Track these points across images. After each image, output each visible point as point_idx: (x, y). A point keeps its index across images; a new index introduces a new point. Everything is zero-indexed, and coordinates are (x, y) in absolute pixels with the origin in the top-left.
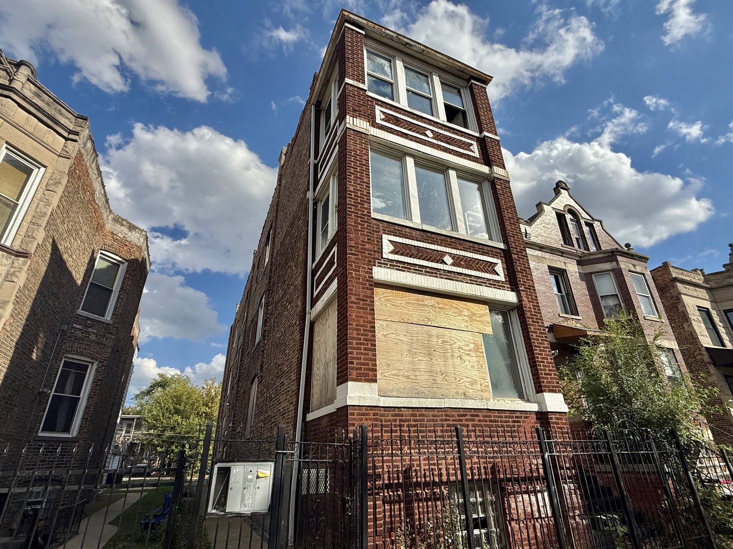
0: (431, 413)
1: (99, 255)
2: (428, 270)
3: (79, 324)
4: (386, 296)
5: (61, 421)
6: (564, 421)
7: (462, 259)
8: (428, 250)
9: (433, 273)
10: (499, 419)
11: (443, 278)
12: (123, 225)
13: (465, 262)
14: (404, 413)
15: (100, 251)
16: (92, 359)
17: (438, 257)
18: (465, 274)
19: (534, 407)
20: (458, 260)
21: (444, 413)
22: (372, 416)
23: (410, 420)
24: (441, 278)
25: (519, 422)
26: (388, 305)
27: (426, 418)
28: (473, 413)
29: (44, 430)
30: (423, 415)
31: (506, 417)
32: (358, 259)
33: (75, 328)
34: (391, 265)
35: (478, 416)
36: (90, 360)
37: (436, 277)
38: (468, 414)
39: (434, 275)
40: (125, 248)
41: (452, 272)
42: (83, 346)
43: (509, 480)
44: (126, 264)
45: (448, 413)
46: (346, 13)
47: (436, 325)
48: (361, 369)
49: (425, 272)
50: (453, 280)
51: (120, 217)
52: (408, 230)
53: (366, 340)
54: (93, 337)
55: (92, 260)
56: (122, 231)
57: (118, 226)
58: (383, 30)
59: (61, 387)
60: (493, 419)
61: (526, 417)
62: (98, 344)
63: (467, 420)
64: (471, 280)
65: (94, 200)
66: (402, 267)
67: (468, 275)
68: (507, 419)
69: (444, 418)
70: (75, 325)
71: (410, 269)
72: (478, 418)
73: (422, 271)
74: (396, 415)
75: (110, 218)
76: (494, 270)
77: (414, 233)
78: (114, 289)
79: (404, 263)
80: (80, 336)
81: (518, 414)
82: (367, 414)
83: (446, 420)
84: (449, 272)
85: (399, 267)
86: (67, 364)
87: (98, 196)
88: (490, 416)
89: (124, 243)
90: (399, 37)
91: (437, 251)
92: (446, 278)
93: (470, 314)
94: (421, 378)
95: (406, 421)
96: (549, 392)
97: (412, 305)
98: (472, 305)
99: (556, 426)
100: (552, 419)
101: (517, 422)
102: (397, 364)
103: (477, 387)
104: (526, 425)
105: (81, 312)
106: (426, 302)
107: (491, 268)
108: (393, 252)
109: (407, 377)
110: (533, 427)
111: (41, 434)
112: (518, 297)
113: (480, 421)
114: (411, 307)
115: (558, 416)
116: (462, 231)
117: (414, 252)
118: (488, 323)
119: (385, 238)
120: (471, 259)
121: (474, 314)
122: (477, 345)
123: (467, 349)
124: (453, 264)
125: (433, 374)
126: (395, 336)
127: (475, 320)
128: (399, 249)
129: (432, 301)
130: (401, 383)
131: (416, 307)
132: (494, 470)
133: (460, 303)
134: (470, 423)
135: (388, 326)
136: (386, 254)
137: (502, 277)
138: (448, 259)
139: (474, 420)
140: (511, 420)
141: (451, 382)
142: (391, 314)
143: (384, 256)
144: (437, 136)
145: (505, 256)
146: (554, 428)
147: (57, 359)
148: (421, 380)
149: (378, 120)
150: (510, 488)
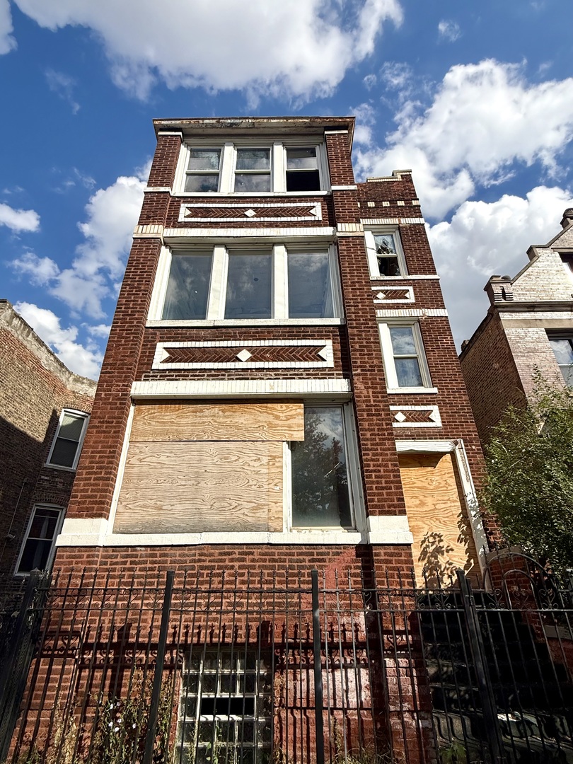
0: (178, 553)
1: (63, 413)
2: (213, 372)
3: (47, 476)
4: (151, 413)
6: (403, 558)
7: (268, 350)
8: (218, 349)
9: (219, 375)
10: (287, 557)
11: (233, 379)
13: (271, 353)
14: (139, 553)
15: (63, 410)
16: (61, 505)
17: (232, 355)
18: (268, 369)
19: (355, 538)
20: (257, 355)
21: (198, 552)
22: (85, 559)
23: (145, 562)
24: (228, 379)
25: (324, 560)
26: (153, 423)
27: (169, 559)
28: (245, 550)
29: (20, 570)
30: (165, 555)
31: (301, 554)
32: (112, 377)
33: (42, 479)
34: (161, 376)
35: (252, 554)
36: (59, 507)
37: (222, 379)
38: (237, 551)
39: (220, 377)
40: (87, 403)
41: (248, 369)
42: (51, 494)
44: (89, 417)
45: (205, 552)
46: (157, 123)
47: (215, 439)
48: (84, 503)
49: (208, 376)
50: (248, 379)
51: (80, 377)
52: (195, 331)
54: (60, 486)
55: (54, 418)
56: (83, 389)
57: (79, 385)
58: (201, 121)
59: (35, 531)
60: (276, 557)
61: (338, 554)
62: (66, 491)
63: (232, 560)
64: (276, 375)
65: (41, 367)
66: (176, 376)
67: (273, 369)
68: (301, 557)
69: (197, 558)
70: (43, 477)
71: (188, 376)
72: (251, 557)
73: (204, 376)
74: (127, 556)
75: (71, 379)
76: (319, 356)
77: (202, 333)
78: (80, 441)
79: (179, 370)
80: (48, 486)
81: (324, 550)
82: (80, 557)
83: (200, 561)
84: (243, 370)
85: (173, 376)
86: (38, 512)
87: (46, 362)
88: (273, 554)
89: (86, 398)
90: (221, 121)
91: (231, 347)
92: (237, 379)
93: (271, 418)
94: (179, 507)
95: (140, 563)
96: (382, 513)
97: (186, 419)
98: (278, 406)
99: (384, 566)
100: (377, 555)
101: (320, 560)
102: (149, 493)
103: (263, 515)
104: (333, 565)
105: (48, 464)
106: (207, 413)
107: (314, 353)
108: (166, 361)
109: (160, 508)
110: (348, 567)
111: (17, 574)
112: (352, 384)
113: (253, 560)
114: (183, 421)
115: (391, 550)
116: (281, 314)
117: (198, 355)
118: (299, 426)
119: (160, 346)
120: (283, 348)
121: (277, 417)
122: (274, 457)
123: (257, 464)
124: (251, 360)
125: (198, 501)
126: (154, 459)
127: (277, 425)
128: (174, 355)
129: (216, 409)
130: (149, 516)
131: (190, 420)
132: (265, 628)
133: (257, 407)
134: (236, 564)
135: (147, 449)
136: (157, 365)
137: (330, 363)
138: (245, 355)
139: (244, 560)
140: (307, 558)
141: (222, 509)
142: (154, 433)
143: (154, 367)
144: (260, 212)
145: (341, 335)
146: (381, 569)
147: (27, 508)
148: (179, 511)
149: (181, 219)
150: (288, 657)
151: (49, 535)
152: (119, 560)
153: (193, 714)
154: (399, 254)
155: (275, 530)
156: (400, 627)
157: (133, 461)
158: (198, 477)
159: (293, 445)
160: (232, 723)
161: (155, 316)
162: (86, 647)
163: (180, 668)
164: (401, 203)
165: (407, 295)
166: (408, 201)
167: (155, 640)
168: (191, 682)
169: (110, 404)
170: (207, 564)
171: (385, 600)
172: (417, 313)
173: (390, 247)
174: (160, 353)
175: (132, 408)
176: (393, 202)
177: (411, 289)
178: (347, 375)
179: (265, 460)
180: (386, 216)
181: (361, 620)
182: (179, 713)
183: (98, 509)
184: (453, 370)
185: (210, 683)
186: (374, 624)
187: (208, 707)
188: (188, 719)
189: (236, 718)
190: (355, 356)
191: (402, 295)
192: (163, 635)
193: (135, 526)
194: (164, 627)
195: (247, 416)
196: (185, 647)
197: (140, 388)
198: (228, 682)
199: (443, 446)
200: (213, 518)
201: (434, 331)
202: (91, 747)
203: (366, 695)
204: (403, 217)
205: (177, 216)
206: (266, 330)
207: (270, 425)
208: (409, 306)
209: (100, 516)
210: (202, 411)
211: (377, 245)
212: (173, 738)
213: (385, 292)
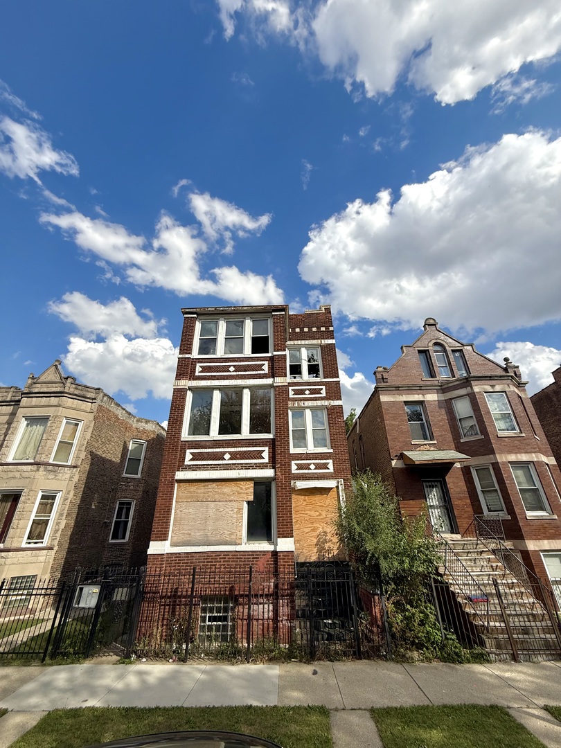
0: (198, 555)
1: (131, 442)
2: (213, 466)
4: (185, 487)
5: (120, 534)
6: (290, 557)
7: (238, 453)
8: (215, 453)
9: (215, 467)
10: (243, 557)
12: (142, 422)
13: (240, 455)
14: (182, 556)
15: (131, 440)
17: (220, 456)
18: (238, 464)
19: (271, 548)
20: (234, 456)
21: (206, 555)
23: (184, 560)
24: (220, 470)
25: (258, 558)
26: (186, 492)
27: (194, 558)
29: (112, 539)
30: (192, 557)
31: (249, 555)
33: (122, 485)
34: (189, 468)
35: (229, 555)
36: (132, 500)
37: (217, 470)
38: (222, 554)
40: (145, 434)
41: (229, 464)
42: (127, 493)
43: (242, 595)
44: (146, 443)
45: (209, 555)
46: (184, 310)
47: (213, 500)
48: (158, 534)
49: (210, 468)
50: (228, 469)
52: (204, 443)
53: (164, 517)
54: (132, 487)
55: (125, 448)
56: (142, 426)
57: (140, 423)
58: (206, 309)
59: (119, 516)
60: (239, 557)
61: (264, 555)
62: (135, 490)
63: (220, 558)
64: (241, 467)
65: (119, 419)
66: (196, 468)
67: (240, 464)
68: (249, 557)
69: (206, 557)
70: (122, 483)
71: (201, 468)
73: (208, 468)
74: (177, 557)
75: (135, 421)
76: (261, 456)
77: (208, 444)
78: (141, 458)
79: (197, 465)
80: (125, 488)
81: (258, 553)
82: (158, 559)
83: (207, 559)
84: (226, 464)
85: (194, 468)
86: (120, 504)
87: (121, 416)
88: (237, 556)
89: (144, 431)
90: (217, 309)
91: (221, 452)
92: (224, 469)
93: (239, 489)
94: (198, 534)
95: (182, 560)
96: (283, 537)
97: (200, 490)
98: (242, 483)
99: (282, 561)
100: (280, 556)
101: (256, 558)
102: (185, 527)
103: (233, 537)
104: (262, 560)
105: (125, 475)
106: (210, 487)
107: (259, 455)
108: (191, 460)
109: (190, 534)
110: (268, 561)
111: (111, 541)
112: (275, 472)
113: (229, 558)
114: (199, 491)
115: (285, 554)
116: (245, 433)
117: (206, 456)
118: (251, 493)
119: (188, 451)
120: (245, 451)
121: (241, 489)
122: (240, 509)
123: (232, 512)
124: (230, 459)
125: (207, 531)
126: (187, 510)
127: (242, 493)
128: (195, 457)
129: (214, 485)
130: (186, 538)
131: (202, 491)
132: (232, 589)
133: (232, 483)
134: (222, 560)
135: (184, 505)
136: (187, 462)
137: (266, 460)
138: (227, 456)
139: (225, 558)
140: (251, 557)
141: (216, 535)
142: (186, 497)
143: (186, 463)
144: (237, 369)
145: (272, 444)
146: (281, 562)
147: (114, 503)
148: (198, 535)
149: (197, 374)
150: (241, 600)
151: (127, 517)
152: (173, 559)
153: (205, 622)
154: (320, 362)
155: (239, 544)
156: (286, 587)
157: (178, 511)
158: (206, 519)
159: (249, 503)
160: (220, 625)
161: (185, 435)
162: (162, 597)
163: (199, 605)
164: (323, 329)
165: (321, 392)
166: (327, 328)
167: (189, 593)
168: (204, 610)
169: (166, 485)
170: (210, 560)
171: (281, 576)
172: (326, 403)
173: (315, 358)
174: (188, 456)
175: (176, 485)
176: (318, 328)
177: (324, 387)
178: (274, 467)
179: (235, 510)
180: (314, 338)
181: (272, 584)
182: (199, 622)
183: (163, 537)
184: (343, 437)
185: (211, 610)
186: (276, 586)
187: (211, 619)
188: (202, 624)
189: (220, 623)
190: (278, 457)
191: (318, 391)
192: (192, 591)
193: (179, 543)
194: (193, 588)
195: (228, 488)
196: (201, 596)
197: (180, 475)
198: (219, 610)
199: (331, 484)
200: (213, 539)
201: (334, 413)
202: (166, 635)
203: (271, 614)
204: (324, 339)
205: (195, 372)
206: (237, 442)
207: (239, 493)
208: (322, 399)
209: (165, 540)
210: (208, 486)
211: (308, 356)
212: (197, 632)
213: (309, 390)
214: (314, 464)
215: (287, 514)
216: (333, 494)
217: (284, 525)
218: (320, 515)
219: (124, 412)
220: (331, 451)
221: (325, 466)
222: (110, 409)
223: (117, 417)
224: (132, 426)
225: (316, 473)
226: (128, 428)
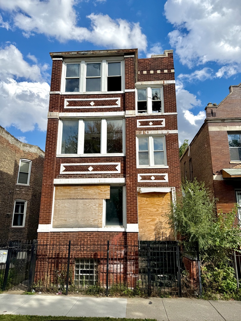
0: (72, 234)
1: (20, 161)
2: (80, 175)
3: (18, 189)
4: (61, 189)
5: (19, 222)
6: (135, 236)
7: (99, 167)
8: (82, 166)
9: (82, 176)
10: (103, 235)
11: (87, 178)
12: (27, 146)
13: (100, 168)
14: (61, 234)
15: (20, 159)
16: (25, 200)
17: (86, 169)
18: (99, 174)
19: (122, 230)
20: (95, 168)
21: (77, 233)
22: (46, 236)
23: (63, 236)
24: (86, 178)
25: (113, 236)
26: (62, 193)
28: (91, 233)
29: (14, 225)
30: (68, 234)
31: (107, 234)
32: (47, 178)
33: (16, 190)
34: (63, 176)
35: (93, 234)
36: (24, 200)
37: (83, 178)
38: (89, 233)
39: (83, 177)
40: (30, 156)
41: (92, 174)
42: (21, 196)
43: (102, 259)
44: (32, 161)
45: (80, 233)
46: (51, 54)
47: (82, 198)
48: (43, 220)
49: (79, 176)
50: (91, 178)
51: (25, 144)
52: (73, 159)
53: (47, 209)
54: (24, 192)
55: (16, 166)
56: (27, 149)
57: (25, 147)
58: (70, 53)
59: (17, 210)
60: (100, 235)
61: (117, 234)
62: (26, 194)
63: (87, 236)
64: (101, 176)
65: (10, 144)
66: (68, 176)
67: (100, 174)
68: (107, 235)
69: (77, 235)
70: (16, 189)
71: (72, 176)
72: (93, 235)
73: (77, 176)
74: (58, 235)
75: (21, 145)
76: (116, 169)
77: (76, 160)
78: (29, 172)
79: (69, 174)
80: (19, 192)
81: (114, 233)
82: (44, 235)
83: (78, 236)
84: (90, 174)
85: (67, 176)
86: (17, 203)
87: (11, 141)
88: (99, 234)
89: (29, 153)
90: (79, 53)
91: (86, 165)
92: (88, 178)
93: (99, 191)
94: (71, 220)
95: (61, 236)
96: (131, 223)
97: (72, 191)
98: (102, 187)
99: (130, 238)
100: (128, 235)
101: (112, 236)
102: (62, 216)
103: (96, 222)
104: (116, 237)
105: (18, 184)
106: (79, 189)
107: (114, 168)
108: (65, 171)
109: (66, 220)
110: (120, 238)
111: (13, 227)
112: (126, 180)
113: (93, 236)
114: (71, 192)
115: (132, 234)
116: (104, 152)
117: (75, 168)
118: (108, 194)
119: (62, 165)
120: (104, 165)
121: (101, 191)
122: (100, 204)
123: (95, 207)
124: (93, 170)
125: (77, 218)
126: (63, 205)
127: (101, 194)
128: (67, 169)
129: (82, 188)
130: (63, 223)
131: (73, 192)
132: (96, 255)
133: (95, 187)
134: (89, 237)
135: (60, 201)
136: (61, 172)
137: (119, 171)
138: (91, 169)
139: (91, 236)
140: (109, 235)
141: (84, 221)
142: (62, 196)
143: (60, 173)
144: (97, 103)
145: (123, 160)
147: (12, 202)
148: (71, 221)
149: (65, 107)
150: (102, 261)
151: (22, 211)
152: (55, 235)
153: (78, 273)
154: (162, 100)
155: (100, 227)
156: (132, 254)
157: (57, 205)
158: (77, 211)
159: (107, 200)
160: (88, 276)
161: (59, 153)
162: (49, 258)
163: (74, 263)
164: (166, 71)
165: (162, 123)
166: (169, 70)
167: (67, 256)
168: (77, 266)
169: (47, 187)
170: (80, 237)
171: (129, 247)
172: (165, 132)
173: (158, 96)
174: (62, 168)
175: (54, 188)
176: (162, 70)
177: (164, 120)
178: (125, 177)
179: (97, 205)
180: (158, 79)
181: (123, 252)
183: (47, 221)
184: (177, 159)
185: (82, 267)
186: (126, 254)
187: (82, 272)
188: (76, 274)
189: (88, 274)
190: (128, 170)
191: (159, 123)
192: (69, 255)
193: (59, 225)
194: (69, 253)
195: (92, 190)
196: (75, 258)
197: (56, 181)
198: (87, 267)
199: (167, 190)
200: (82, 223)
201: (172, 140)
202: (53, 280)
203: (122, 270)
204: (166, 79)
205: (63, 106)
206: (98, 158)
207: (99, 193)
208: (162, 129)
210: (77, 189)
211: (153, 95)
212: (73, 278)
213: (153, 122)
214: (154, 176)
215: (134, 208)
216: (168, 197)
217: (132, 215)
218: (157, 210)
219: (13, 138)
220: (168, 167)
221: (162, 178)
222: (2, 136)
223: (8, 142)
224: (19, 149)
225: (155, 183)
226: (17, 151)
